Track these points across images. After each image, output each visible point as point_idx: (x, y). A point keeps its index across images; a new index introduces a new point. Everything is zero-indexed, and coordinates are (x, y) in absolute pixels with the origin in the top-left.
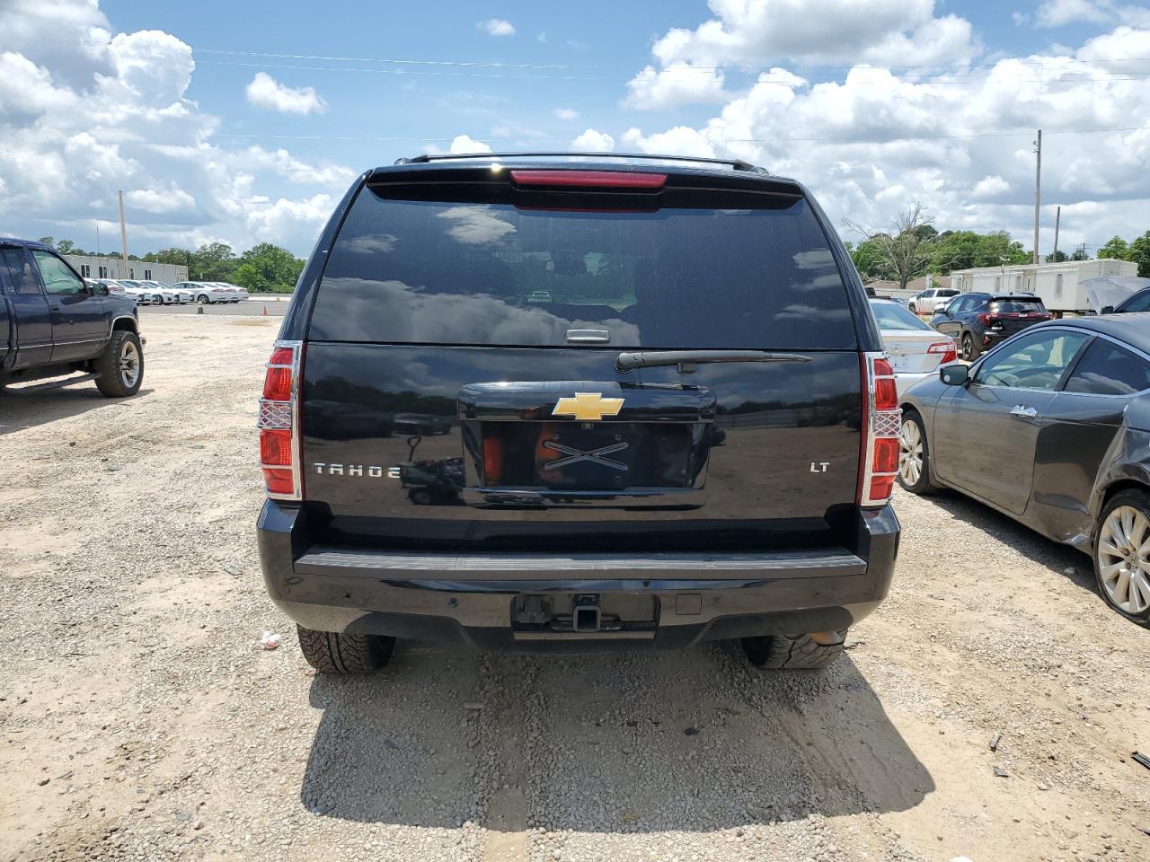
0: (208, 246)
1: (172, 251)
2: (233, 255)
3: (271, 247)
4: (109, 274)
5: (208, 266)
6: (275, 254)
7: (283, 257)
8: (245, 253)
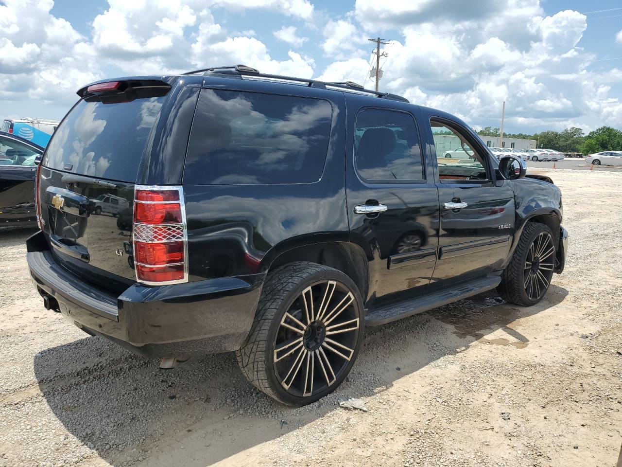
0: (569, 129)
1: (548, 133)
2: (583, 134)
3: (609, 129)
4: (492, 145)
5: (567, 140)
6: (610, 133)
7: (615, 135)
8: (591, 133)
